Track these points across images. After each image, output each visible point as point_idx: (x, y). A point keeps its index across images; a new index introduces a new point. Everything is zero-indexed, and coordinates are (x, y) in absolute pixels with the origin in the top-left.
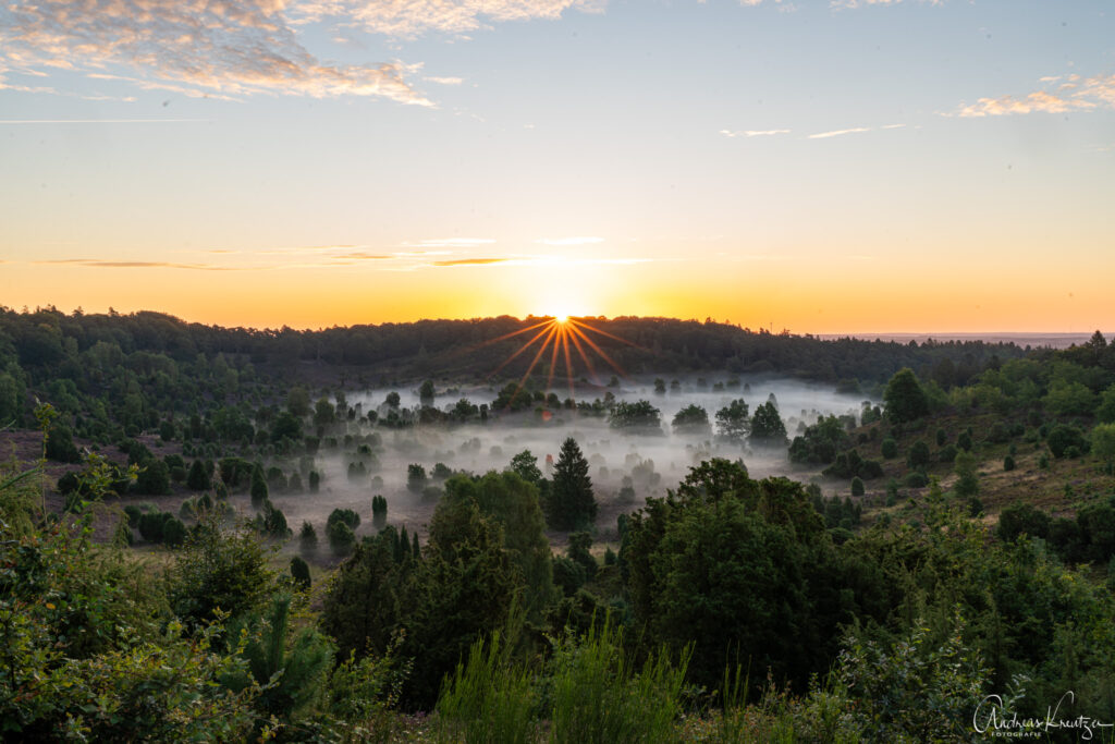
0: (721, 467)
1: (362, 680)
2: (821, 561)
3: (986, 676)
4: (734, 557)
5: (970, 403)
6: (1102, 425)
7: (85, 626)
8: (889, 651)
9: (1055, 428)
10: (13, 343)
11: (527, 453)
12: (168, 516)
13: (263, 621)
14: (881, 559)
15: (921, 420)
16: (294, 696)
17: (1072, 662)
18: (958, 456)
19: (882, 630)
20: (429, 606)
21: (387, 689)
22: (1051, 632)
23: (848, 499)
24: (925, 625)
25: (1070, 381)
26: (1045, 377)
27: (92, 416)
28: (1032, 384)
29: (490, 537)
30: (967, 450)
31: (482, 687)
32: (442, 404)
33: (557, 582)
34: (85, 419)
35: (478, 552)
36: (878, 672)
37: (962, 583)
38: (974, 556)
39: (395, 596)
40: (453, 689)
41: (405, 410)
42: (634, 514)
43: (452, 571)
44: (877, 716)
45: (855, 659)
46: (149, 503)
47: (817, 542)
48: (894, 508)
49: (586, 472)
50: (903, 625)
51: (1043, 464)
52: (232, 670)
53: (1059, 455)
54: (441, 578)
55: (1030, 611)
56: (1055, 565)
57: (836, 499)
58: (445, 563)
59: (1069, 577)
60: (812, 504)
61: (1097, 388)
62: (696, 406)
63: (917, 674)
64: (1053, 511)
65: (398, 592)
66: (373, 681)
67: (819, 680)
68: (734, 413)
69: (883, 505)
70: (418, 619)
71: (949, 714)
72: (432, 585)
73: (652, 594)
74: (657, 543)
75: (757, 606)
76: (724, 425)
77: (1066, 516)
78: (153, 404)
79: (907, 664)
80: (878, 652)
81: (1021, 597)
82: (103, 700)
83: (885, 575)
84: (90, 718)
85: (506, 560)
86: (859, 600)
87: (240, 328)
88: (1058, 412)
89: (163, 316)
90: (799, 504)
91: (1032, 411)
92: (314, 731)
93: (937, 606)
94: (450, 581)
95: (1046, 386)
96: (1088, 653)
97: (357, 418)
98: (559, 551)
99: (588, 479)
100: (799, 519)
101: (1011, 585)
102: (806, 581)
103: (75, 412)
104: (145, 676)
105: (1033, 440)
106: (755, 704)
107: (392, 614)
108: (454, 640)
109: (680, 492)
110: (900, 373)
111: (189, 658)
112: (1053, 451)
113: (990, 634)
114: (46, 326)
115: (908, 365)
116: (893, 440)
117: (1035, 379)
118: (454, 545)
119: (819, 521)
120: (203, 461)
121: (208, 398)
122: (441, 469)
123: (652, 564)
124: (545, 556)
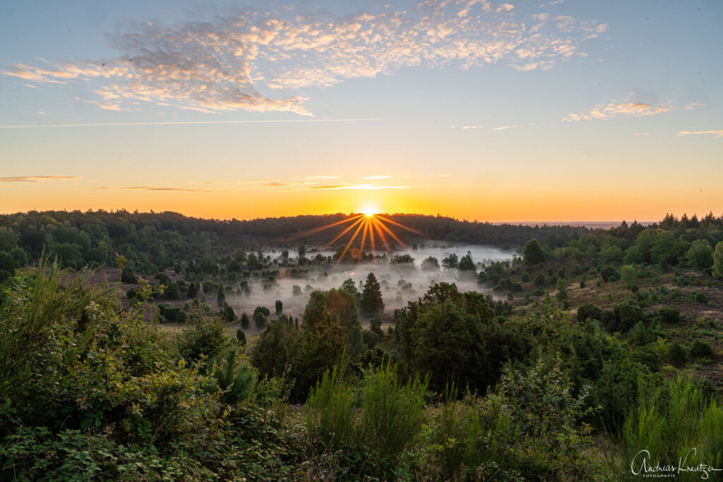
0: (445, 287)
1: (271, 389)
2: (492, 331)
3: (571, 386)
4: (450, 330)
5: (564, 255)
6: (626, 266)
7: (140, 362)
8: (525, 375)
9: (604, 267)
10: (106, 227)
11: (350, 280)
12: (178, 310)
13: (224, 360)
14: (521, 330)
15: (541, 263)
16: (239, 396)
17: (611, 379)
18: (558, 281)
19: (521, 365)
20: (303, 353)
21: (283, 393)
22: (601, 365)
23: (506, 302)
24: (542, 362)
25: (611, 246)
26: (599, 243)
27: (143, 261)
28: (593, 246)
29: (333, 321)
30: (562, 278)
31: (329, 393)
32: (309, 256)
33: (365, 342)
34: (139, 263)
35: (326, 328)
36: (519, 385)
37: (560, 342)
38: (566, 329)
39: (286, 348)
40: (315, 393)
41: (291, 259)
42: (402, 309)
43: (314, 337)
44: (519, 406)
45: (508, 379)
46: (169, 303)
47: (491, 323)
48: (528, 306)
49: (379, 289)
50: (532, 362)
51: (598, 285)
52: (209, 383)
53: (606, 280)
54: (309, 340)
55: (592, 355)
56: (603, 333)
57: (500, 302)
58: (311, 333)
59: (610, 339)
60: (489, 305)
61: (624, 248)
62: (432, 257)
63: (538, 385)
64: (603, 307)
65: (288, 347)
66: (276, 389)
67: (491, 389)
68: (451, 261)
69: (522, 305)
70: (298, 360)
71: (553, 404)
72: (304, 343)
73: (411, 348)
74: (413, 323)
75: (461, 353)
76: (446, 266)
77: (609, 309)
78: (171, 256)
79: (533, 381)
80: (519, 375)
81: (587, 348)
82: (149, 396)
83: (523, 338)
84: (143, 405)
85: (340, 331)
86: (511, 350)
88: (605, 260)
89: (176, 214)
90: (482, 304)
91: (593, 259)
92: (248, 413)
93: (548, 353)
94: (313, 342)
95: (600, 247)
96: (619, 374)
97: (268, 263)
98: (366, 327)
99: (380, 292)
100: (482, 312)
101: (583, 343)
102: (485, 341)
103: (135, 260)
104: (168, 386)
105: (594, 273)
106: (461, 400)
107: (285, 357)
108: (315, 370)
109: (425, 298)
110: (531, 241)
111: (189, 377)
112: (603, 278)
113: (573, 366)
114: (121, 218)
115: (535, 237)
116: (527, 273)
117: (595, 244)
118: (315, 324)
119: (492, 312)
120: (195, 283)
121: (197, 253)
122: (308, 288)
123: (411, 333)
124: (359, 330)
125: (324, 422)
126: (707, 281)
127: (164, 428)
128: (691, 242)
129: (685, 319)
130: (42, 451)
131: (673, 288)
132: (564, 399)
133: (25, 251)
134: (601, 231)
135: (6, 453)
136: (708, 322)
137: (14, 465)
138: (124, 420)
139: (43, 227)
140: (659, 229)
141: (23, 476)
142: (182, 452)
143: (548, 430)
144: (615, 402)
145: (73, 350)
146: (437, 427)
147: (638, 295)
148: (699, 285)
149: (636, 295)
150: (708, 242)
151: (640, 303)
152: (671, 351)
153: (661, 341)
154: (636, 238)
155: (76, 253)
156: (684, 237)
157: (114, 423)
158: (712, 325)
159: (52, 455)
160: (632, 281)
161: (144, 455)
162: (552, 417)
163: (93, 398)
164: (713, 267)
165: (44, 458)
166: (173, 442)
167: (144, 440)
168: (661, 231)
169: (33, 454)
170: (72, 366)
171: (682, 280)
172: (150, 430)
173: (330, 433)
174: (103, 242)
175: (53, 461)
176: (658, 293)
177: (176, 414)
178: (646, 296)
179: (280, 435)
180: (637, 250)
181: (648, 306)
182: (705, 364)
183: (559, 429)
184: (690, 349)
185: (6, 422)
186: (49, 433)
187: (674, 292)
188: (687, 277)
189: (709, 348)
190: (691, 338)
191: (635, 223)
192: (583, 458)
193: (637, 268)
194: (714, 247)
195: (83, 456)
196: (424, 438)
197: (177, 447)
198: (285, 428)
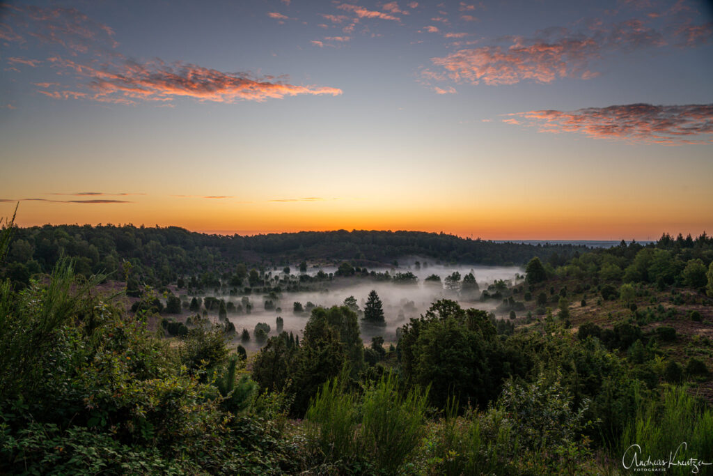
0: (448, 303)
1: (271, 403)
2: (495, 349)
3: (571, 400)
4: (452, 347)
5: (566, 274)
6: (625, 284)
7: (143, 368)
8: (526, 389)
9: (604, 286)
10: (114, 241)
11: (352, 297)
12: (181, 324)
13: (224, 368)
14: (523, 347)
15: (543, 282)
16: (239, 405)
17: (610, 395)
18: (560, 300)
19: (523, 381)
20: (303, 369)
21: (283, 407)
22: (601, 381)
23: (508, 321)
24: (543, 376)
25: (611, 264)
26: (600, 261)
27: (147, 275)
28: (594, 265)
29: (334, 337)
30: (564, 297)
31: (329, 404)
32: (312, 273)
33: (366, 360)
34: (144, 277)
35: (327, 344)
36: (520, 399)
37: (561, 359)
38: (567, 346)
39: (286, 364)
40: (315, 405)
41: (292, 275)
42: (404, 326)
43: (315, 353)
44: (520, 420)
45: (510, 393)
46: (172, 317)
47: (493, 340)
48: (530, 325)
49: (381, 307)
50: (533, 379)
51: (599, 303)
52: (210, 391)
53: (606, 299)
54: (309, 356)
55: (592, 372)
56: (603, 350)
57: (502, 321)
58: (311, 349)
59: (610, 355)
60: (491, 321)
61: (623, 267)
62: (435, 275)
63: (539, 400)
64: (603, 326)
65: (288, 362)
66: (277, 403)
67: (493, 403)
68: (455, 277)
69: (525, 323)
70: (298, 376)
71: (553, 418)
72: (305, 359)
73: (412, 365)
74: (415, 340)
75: (463, 371)
76: (449, 284)
77: (609, 328)
78: (175, 270)
79: (534, 395)
80: (521, 390)
81: (588, 365)
82: (152, 399)
83: (525, 355)
84: (146, 407)
85: (341, 348)
86: (512, 367)
87: (215, 235)
88: (605, 279)
89: (180, 229)
90: (485, 321)
91: (594, 278)
92: (248, 421)
93: (549, 369)
94: (314, 358)
95: (600, 266)
96: (617, 391)
97: (269, 279)
98: (367, 345)
99: (382, 310)
100: (485, 329)
101: (583, 360)
102: (487, 358)
103: (140, 274)
104: (170, 390)
105: (594, 292)
106: (462, 416)
107: (286, 373)
108: (316, 386)
109: (427, 315)
110: (533, 259)
111: (190, 383)
112: (603, 297)
113: (573, 382)
114: (128, 233)
115: (537, 255)
116: (529, 292)
117: (595, 263)
118: (316, 340)
119: (494, 329)
120: (197, 298)
121: (199, 268)
122: (310, 305)
123: (413, 350)
124: (361, 348)
125: (324, 432)
126: (702, 299)
127: (166, 432)
128: (686, 261)
129: (681, 337)
130: (51, 446)
131: (670, 306)
132: (564, 412)
133: (39, 263)
134: (601, 251)
135: (18, 446)
136: (703, 340)
137: (25, 458)
138: (128, 422)
139: (56, 241)
140: (656, 249)
141: (34, 469)
142: (184, 455)
143: (547, 443)
144: (614, 417)
145: (81, 352)
146: (437, 441)
147: (637, 313)
148: (694, 303)
149: (634, 314)
150: (702, 262)
151: (639, 321)
152: (668, 368)
153: (658, 359)
154: (635, 257)
155: (85, 266)
156: (679, 256)
157: (119, 424)
158: (707, 343)
159: (61, 450)
160: (631, 299)
161: (147, 456)
162: (552, 431)
163: (99, 398)
164: (707, 286)
165: (53, 453)
166: (174, 445)
167: (147, 442)
168: (657, 250)
169: (43, 448)
170: (80, 367)
171: (678, 299)
172: (153, 433)
173: (330, 444)
174: (111, 256)
175: (62, 456)
176: (656, 312)
177: (178, 418)
178: (645, 314)
179: (280, 445)
180: (636, 269)
181: (646, 325)
182: (699, 381)
183: (559, 443)
184: (686, 366)
185: (19, 417)
186: (58, 430)
187: (670, 311)
188: (683, 295)
189: (704, 365)
190: (686, 355)
191: (634, 242)
192: (582, 470)
193: (636, 287)
194: (707, 266)
195: (90, 452)
196: (424, 451)
197: (178, 450)
198: (285, 439)
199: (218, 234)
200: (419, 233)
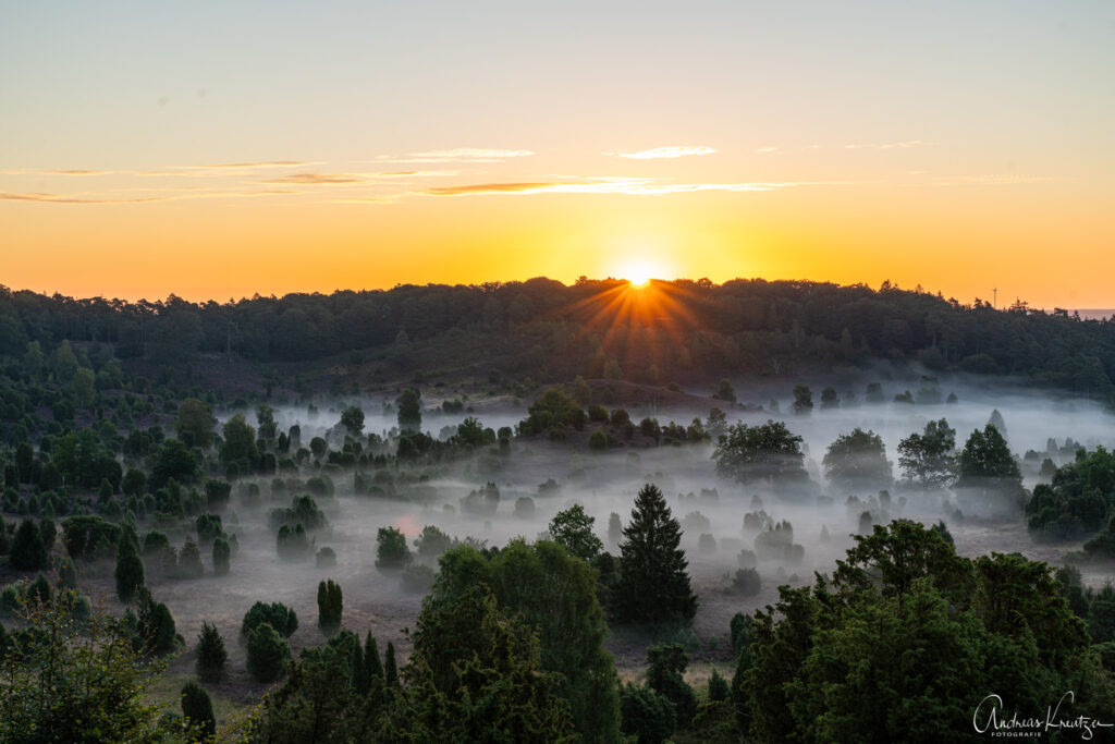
0: (908, 534)
4: (930, 689)
11: (577, 509)
29: (516, 651)
32: (434, 427)
33: (627, 729)
35: (495, 677)
41: (372, 436)
42: (759, 615)
43: (451, 708)
47: (1075, 667)
49: (677, 543)
54: (432, 720)
58: (440, 695)
60: (1066, 601)
62: (865, 431)
68: (930, 445)
72: (418, 731)
74: (797, 664)
76: (913, 464)
85: (541, 690)
90: (1043, 601)
94: (448, 725)
97: (293, 451)
98: (632, 676)
99: (680, 554)
100: (1044, 625)
109: (837, 577)
118: (455, 666)
119: (1079, 628)
120: (36, 522)
121: (45, 416)
122: (432, 536)
123: (790, 699)
124: (608, 685)
199: (109, 298)
200: (806, 285)
